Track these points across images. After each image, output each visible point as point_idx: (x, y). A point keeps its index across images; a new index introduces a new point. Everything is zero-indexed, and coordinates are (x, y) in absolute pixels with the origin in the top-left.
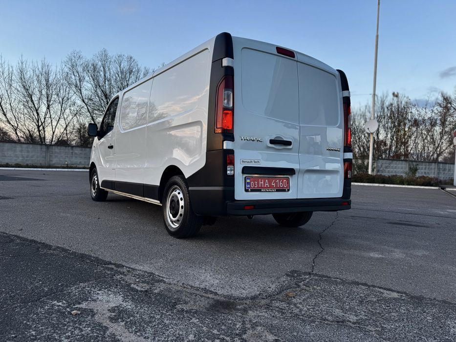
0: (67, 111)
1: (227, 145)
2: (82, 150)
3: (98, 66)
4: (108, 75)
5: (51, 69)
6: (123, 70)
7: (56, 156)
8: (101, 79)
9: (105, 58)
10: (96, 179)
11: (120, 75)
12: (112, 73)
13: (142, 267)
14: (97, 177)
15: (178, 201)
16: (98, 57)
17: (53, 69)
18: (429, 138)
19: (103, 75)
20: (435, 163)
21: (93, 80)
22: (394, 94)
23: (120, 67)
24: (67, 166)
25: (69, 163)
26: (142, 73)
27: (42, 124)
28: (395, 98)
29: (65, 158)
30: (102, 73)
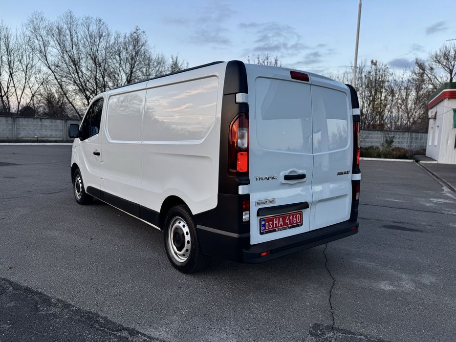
0: (33, 79)
1: (243, 190)
2: (52, 122)
3: (64, 30)
4: (75, 39)
5: (10, 33)
6: (91, 33)
7: (24, 129)
8: (68, 44)
9: (70, 19)
10: (80, 181)
11: (89, 39)
12: (80, 37)
13: (158, 333)
14: (81, 179)
15: (183, 234)
16: (63, 20)
17: (13, 32)
18: (403, 107)
19: (69, 39)
20: (408, 132)
21: (59, 44)
22: (372, 62)
23: (88, 30)
24: (37, 140)
25: (39, 135)
26: (113, 37)
27: (5, 94)
28: (374, 67)
29: (34, 131)
30: (68, 37)
